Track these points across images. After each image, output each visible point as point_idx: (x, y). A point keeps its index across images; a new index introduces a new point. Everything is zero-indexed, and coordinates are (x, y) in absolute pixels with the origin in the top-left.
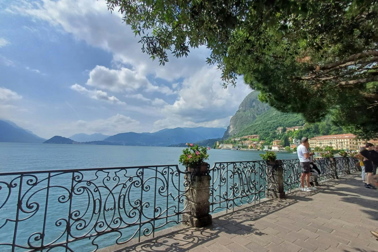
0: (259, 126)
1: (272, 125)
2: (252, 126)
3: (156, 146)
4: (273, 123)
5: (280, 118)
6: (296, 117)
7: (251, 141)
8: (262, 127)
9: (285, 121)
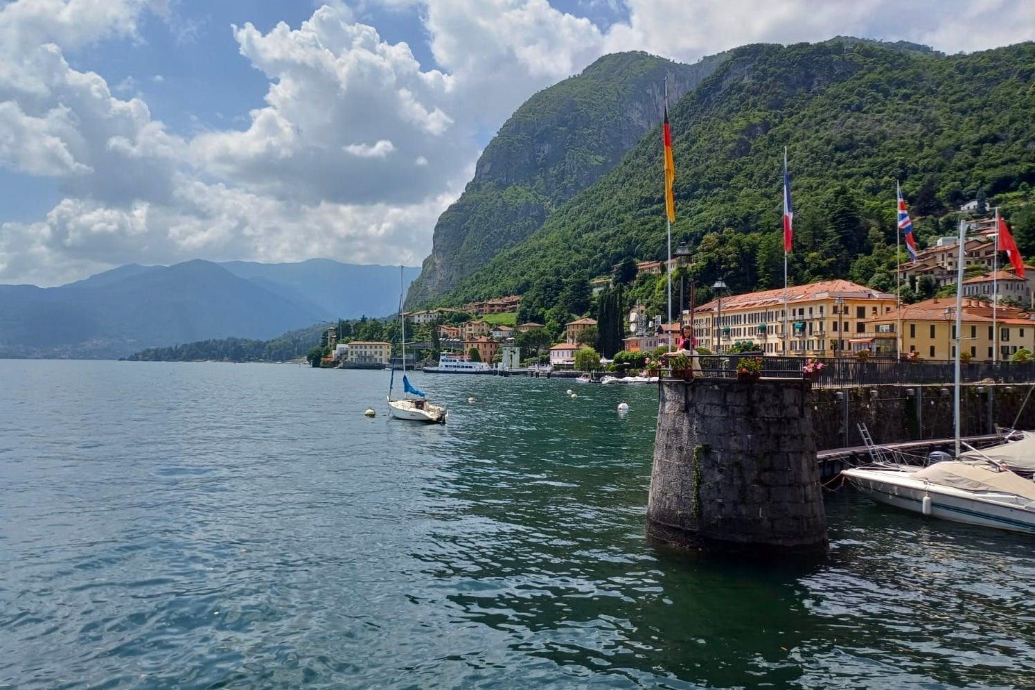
0: (543, 257)
1: (595, 248)
2: (516, 255)
3: (71, 358)
4: (602, 240)
5: (634, 218)
6: (700, 212)
7: (485, 327)
8: (554, 260)
9: (651, 231)
